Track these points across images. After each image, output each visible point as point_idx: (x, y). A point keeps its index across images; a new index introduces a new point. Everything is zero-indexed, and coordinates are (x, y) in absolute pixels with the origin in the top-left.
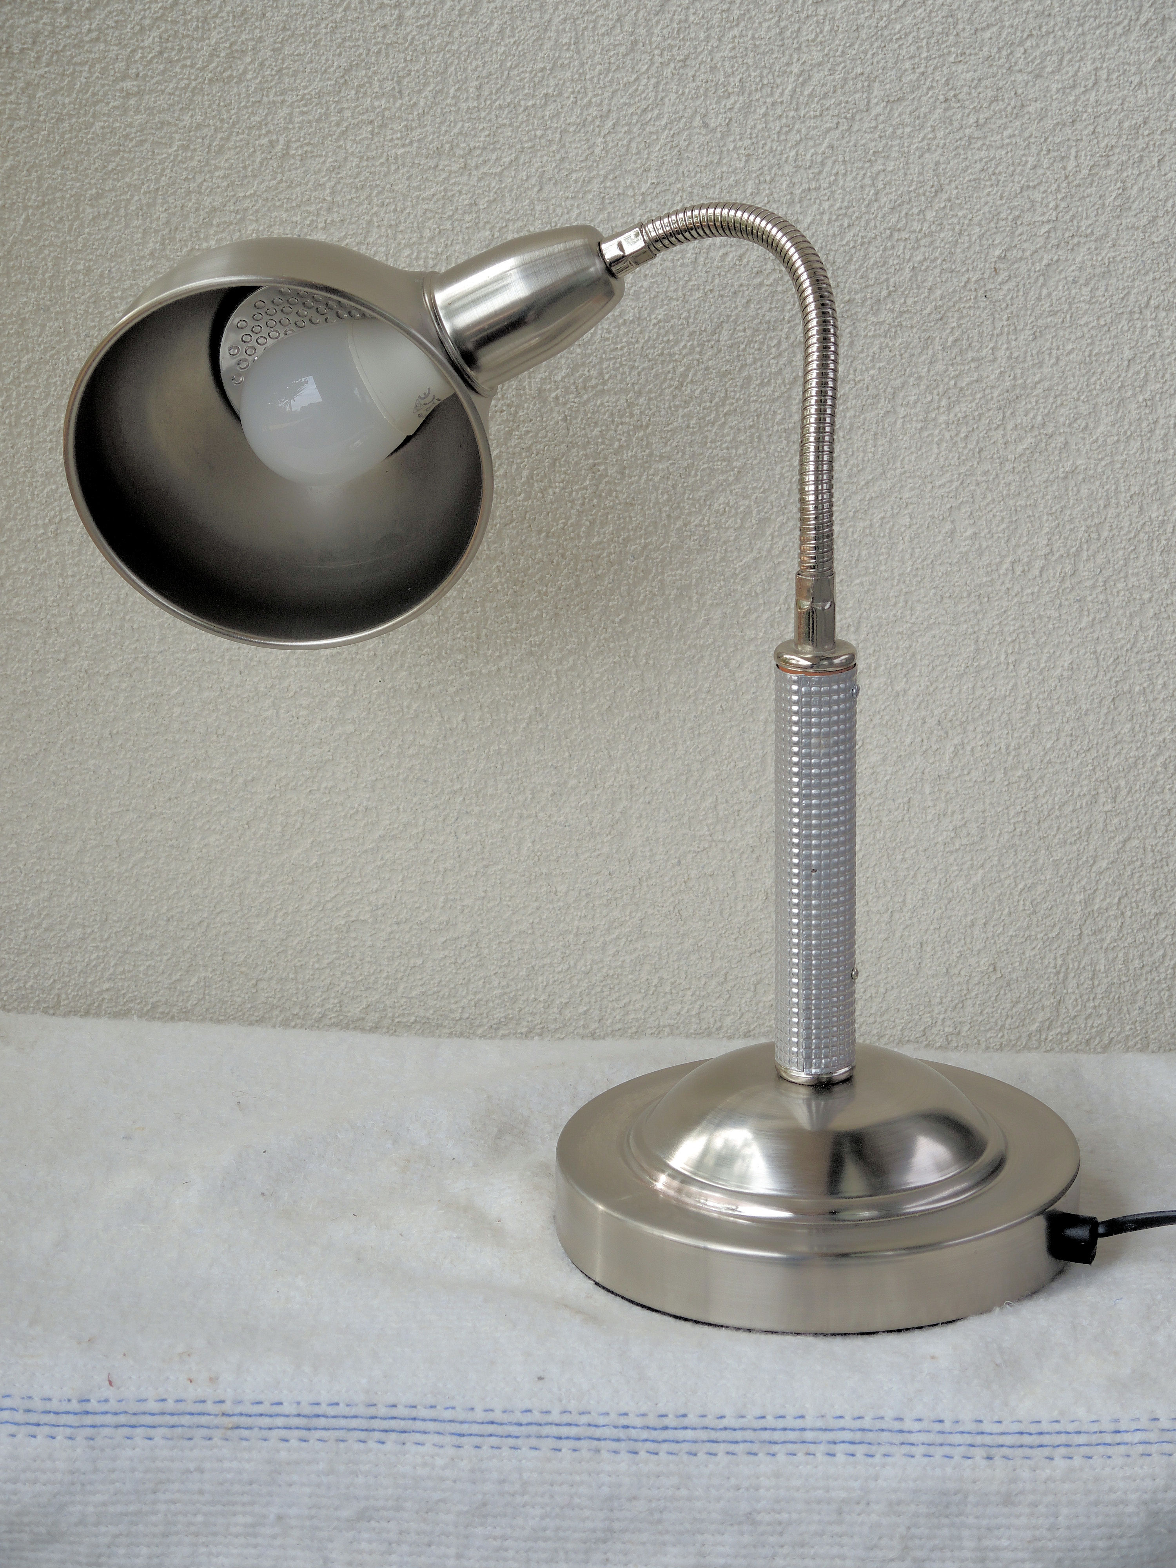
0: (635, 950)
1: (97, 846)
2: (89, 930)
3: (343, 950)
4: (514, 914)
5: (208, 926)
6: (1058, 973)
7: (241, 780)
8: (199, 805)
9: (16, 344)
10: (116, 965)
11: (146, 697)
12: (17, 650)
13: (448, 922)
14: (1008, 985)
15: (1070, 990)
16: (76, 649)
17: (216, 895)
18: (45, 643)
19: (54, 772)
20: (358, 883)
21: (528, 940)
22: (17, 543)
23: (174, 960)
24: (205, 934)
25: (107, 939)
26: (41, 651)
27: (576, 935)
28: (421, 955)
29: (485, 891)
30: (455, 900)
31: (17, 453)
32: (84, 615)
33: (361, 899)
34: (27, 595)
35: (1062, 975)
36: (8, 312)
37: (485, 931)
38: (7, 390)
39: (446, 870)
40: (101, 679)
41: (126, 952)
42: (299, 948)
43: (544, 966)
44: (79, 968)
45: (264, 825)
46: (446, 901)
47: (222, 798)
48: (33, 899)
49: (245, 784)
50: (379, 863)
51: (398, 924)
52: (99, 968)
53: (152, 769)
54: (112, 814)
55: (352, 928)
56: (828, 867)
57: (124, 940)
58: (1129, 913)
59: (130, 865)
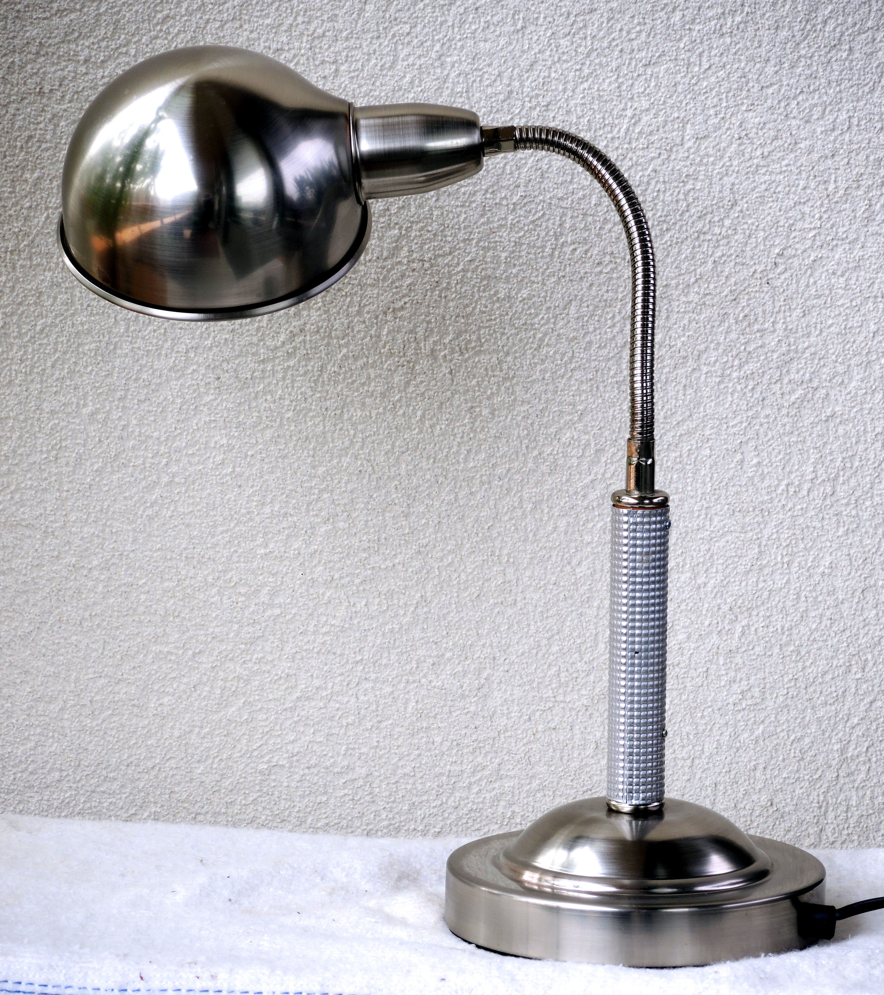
0: (494, 789)
1: (75, 705)
2: (64, 774)
3: (265, 790)
4: (400, 760)
5: (159, 770)
6: (820, 807)
7: (190, 652)
8: (157, 672)
9: (34, 312)
10: (85, 802)
11: (120, 586)
12: (21, 548)
13: (348, 767)
14: (782, 817)
15: (830, 821)
16: (67, 548)
17: (166, 744)
18: (43, 543)
19: (44, 646)
20: (279, 735)
21: (411, 781)
22: (26, 465)
23: (131, 797)
24: (156, 777)
25: (79, 781)
26: (40, 550)
27: (448, 776)
28: (325, 793)
29: (378, 742)
30: (354, 749)
31: (30, 394)
32: (74, 522)
33: (281, 748)
34: (31, 506)
35: (823, 809)
36: (29, 287)
37: (377, 774)
38: (25, 347)
39: (348, 724)
40: (85, 572)
41: (93, 792)
42: (230, 788)
43: (421, 803)
44: (56, 804)
45: (207, 689)
46: (347, 750)
47: (175, 666)
48: (22, 748)
49: (194, 655)
50: (296, 719)
51: (309, 768)
52: (71, 805)
53: (121, 643)
54: (88, 679)
55: (273, 772)
56: (647, 650)
57: (92, 781)
58: (874, 759)
59: (100, 721)
